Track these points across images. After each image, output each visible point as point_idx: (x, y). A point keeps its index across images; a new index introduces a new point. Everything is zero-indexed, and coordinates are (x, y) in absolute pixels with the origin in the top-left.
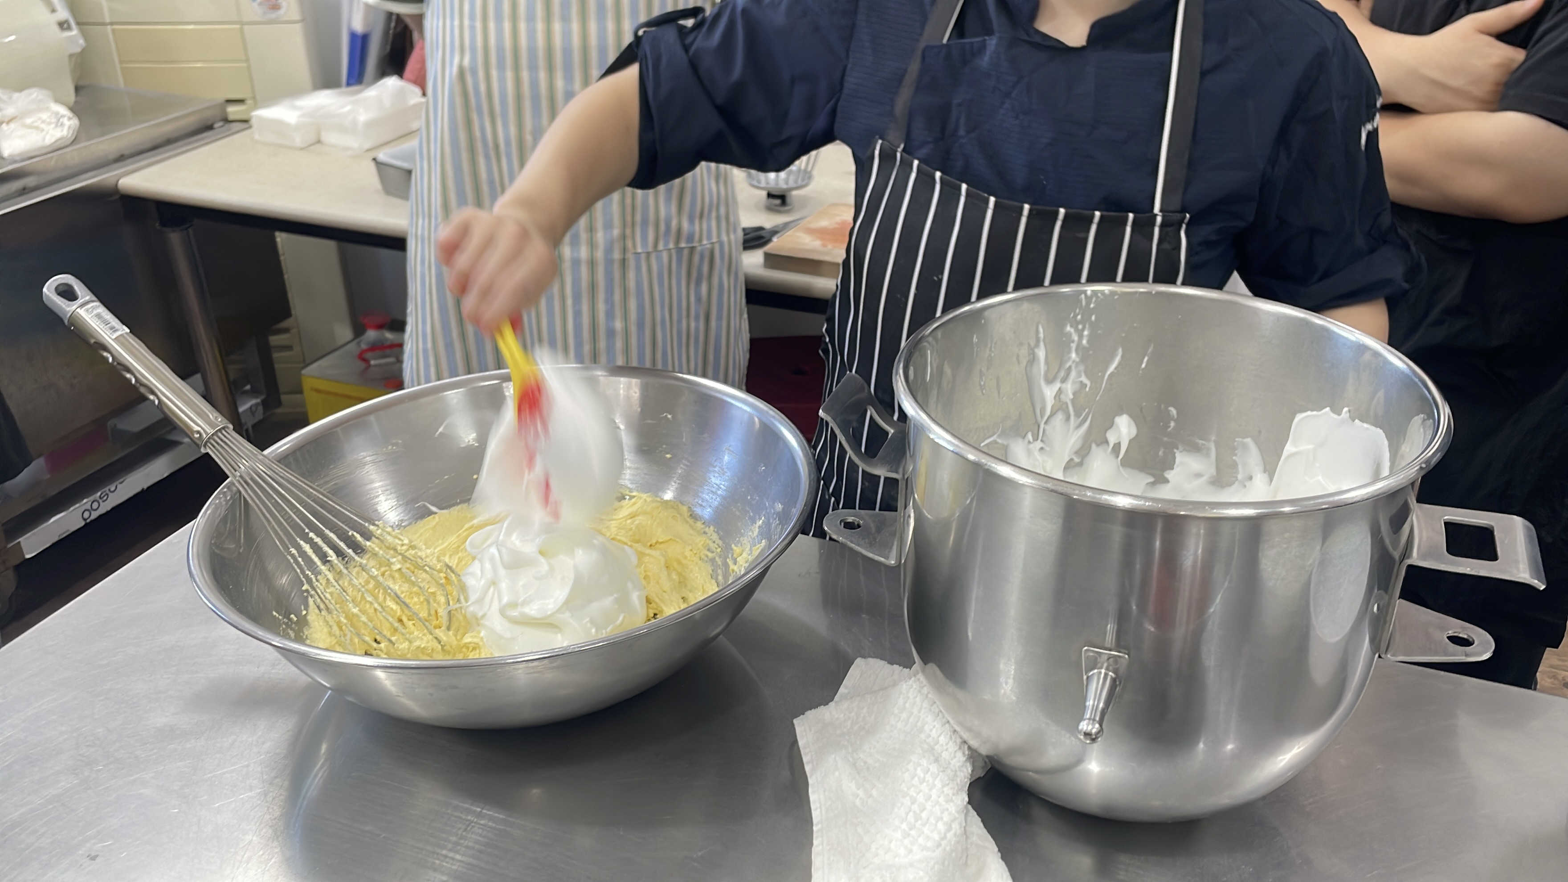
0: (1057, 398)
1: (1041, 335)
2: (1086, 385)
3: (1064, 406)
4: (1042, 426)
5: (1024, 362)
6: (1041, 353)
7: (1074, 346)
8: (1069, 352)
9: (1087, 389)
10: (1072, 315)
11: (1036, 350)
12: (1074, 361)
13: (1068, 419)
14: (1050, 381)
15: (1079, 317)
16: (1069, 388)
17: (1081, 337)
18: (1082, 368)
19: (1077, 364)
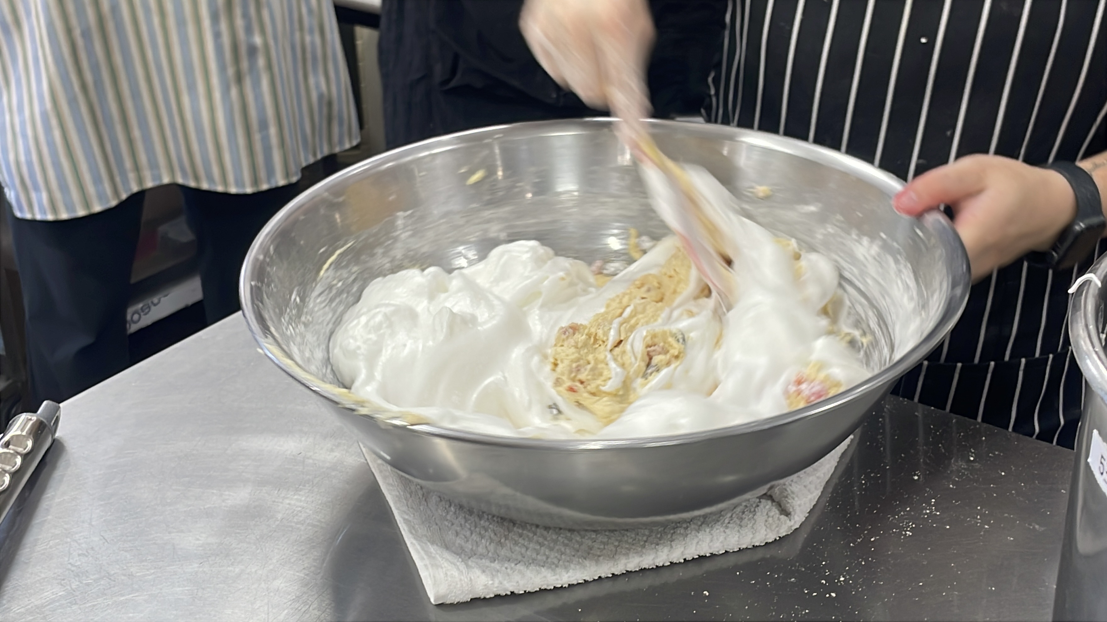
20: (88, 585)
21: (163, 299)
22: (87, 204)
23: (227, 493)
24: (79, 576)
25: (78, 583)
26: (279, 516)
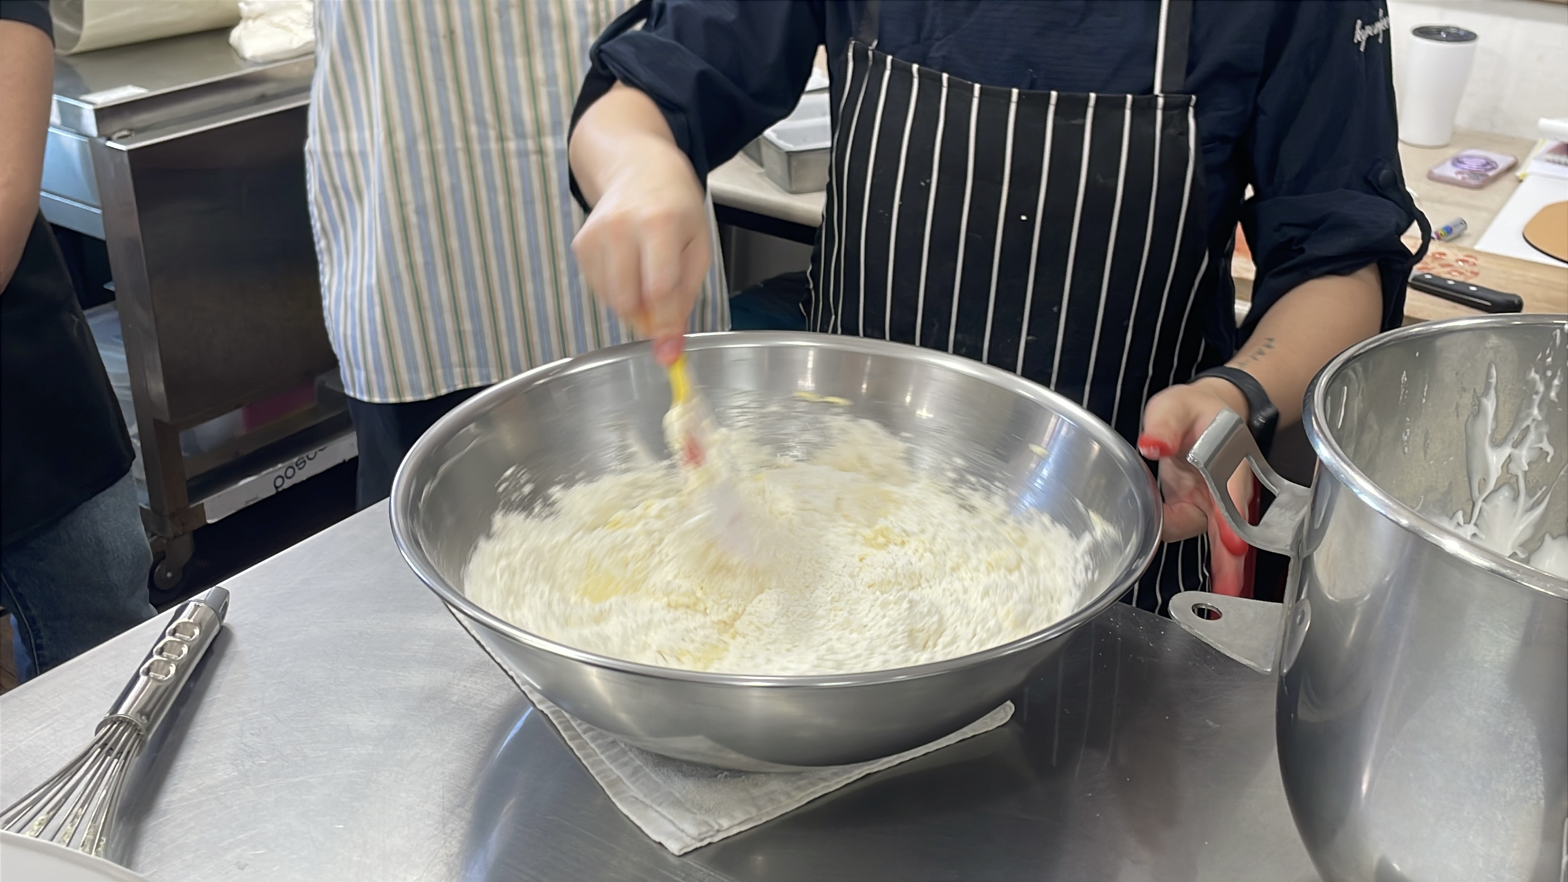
0: (1505, 466)
1: (1493, 381)
2: (1548, 454)
3: (1513, 480)
4: (1479, 504)
5: (1465, 414)
6: (1490, 405)
7: (1537, 398)
8: (1530, 407)
9: (1549, 460)
10: (1539, 356)
11: (1484, 401)
12: (1534, 420)
13: (1516, 498)
14: (1497, 444)
15: (1549, 360)
16: (1524, 455)
17: (1548, 386)
18: (1545, 429)
19: (1538, 424)
20: (261, 765)
21: (319, 453)
22: (399, 392)
23: (401, 674)
24: (251, 756)
25: (250, 764)
26: (455, 699)
